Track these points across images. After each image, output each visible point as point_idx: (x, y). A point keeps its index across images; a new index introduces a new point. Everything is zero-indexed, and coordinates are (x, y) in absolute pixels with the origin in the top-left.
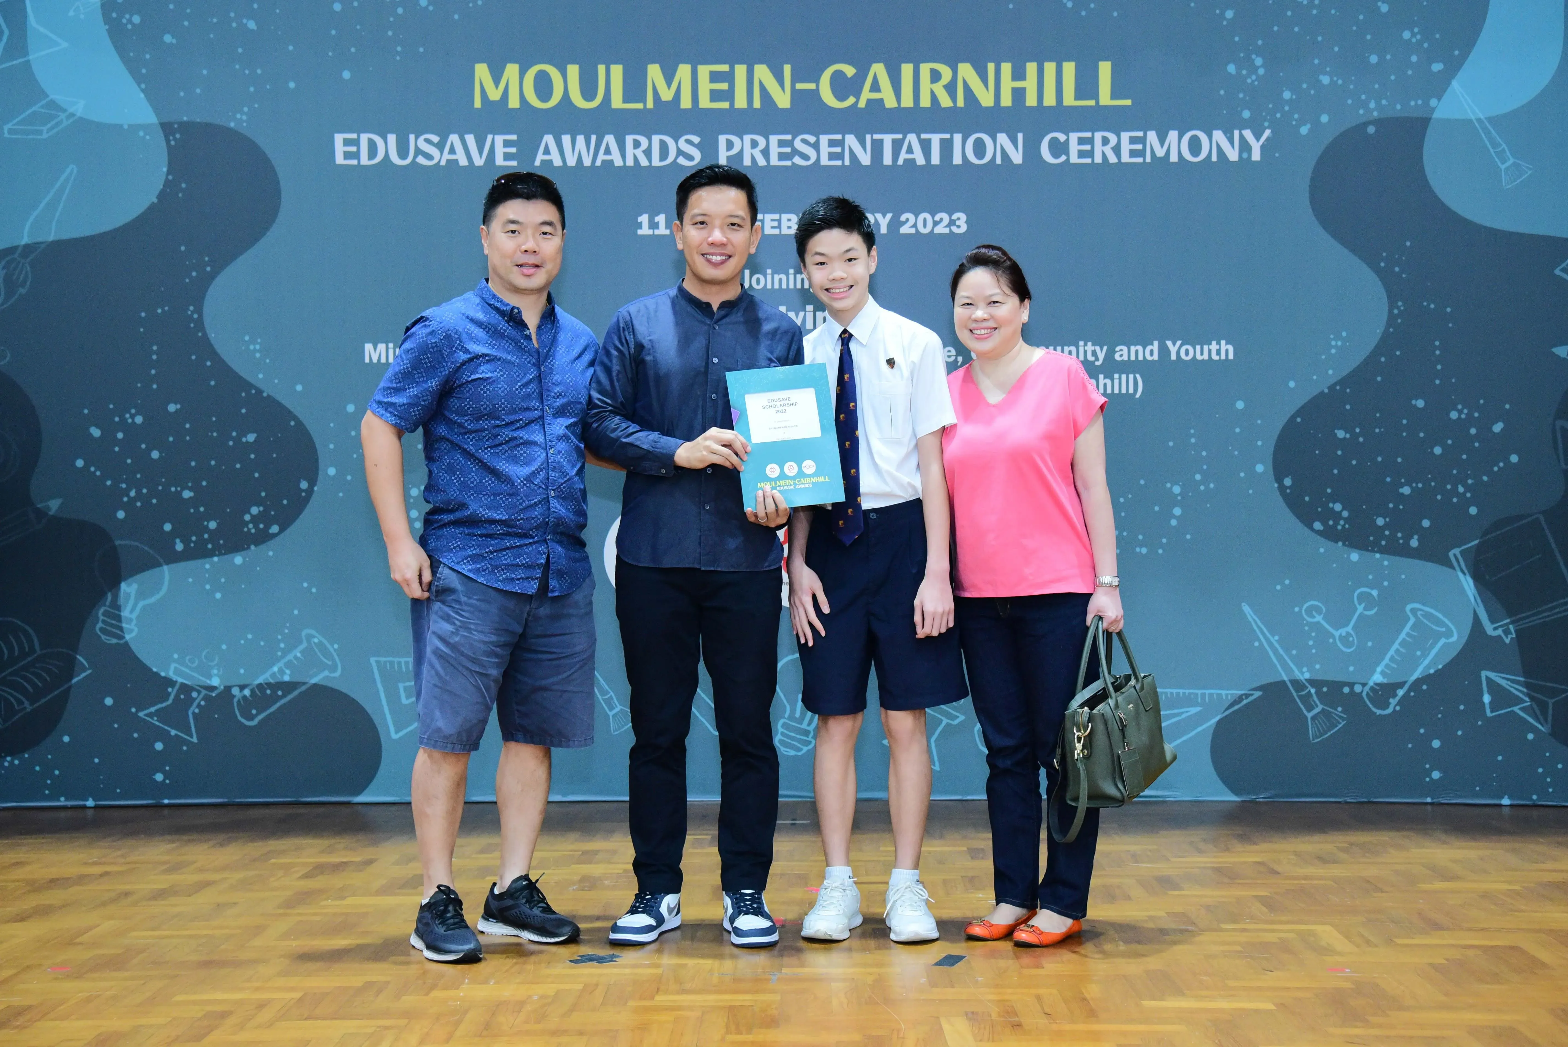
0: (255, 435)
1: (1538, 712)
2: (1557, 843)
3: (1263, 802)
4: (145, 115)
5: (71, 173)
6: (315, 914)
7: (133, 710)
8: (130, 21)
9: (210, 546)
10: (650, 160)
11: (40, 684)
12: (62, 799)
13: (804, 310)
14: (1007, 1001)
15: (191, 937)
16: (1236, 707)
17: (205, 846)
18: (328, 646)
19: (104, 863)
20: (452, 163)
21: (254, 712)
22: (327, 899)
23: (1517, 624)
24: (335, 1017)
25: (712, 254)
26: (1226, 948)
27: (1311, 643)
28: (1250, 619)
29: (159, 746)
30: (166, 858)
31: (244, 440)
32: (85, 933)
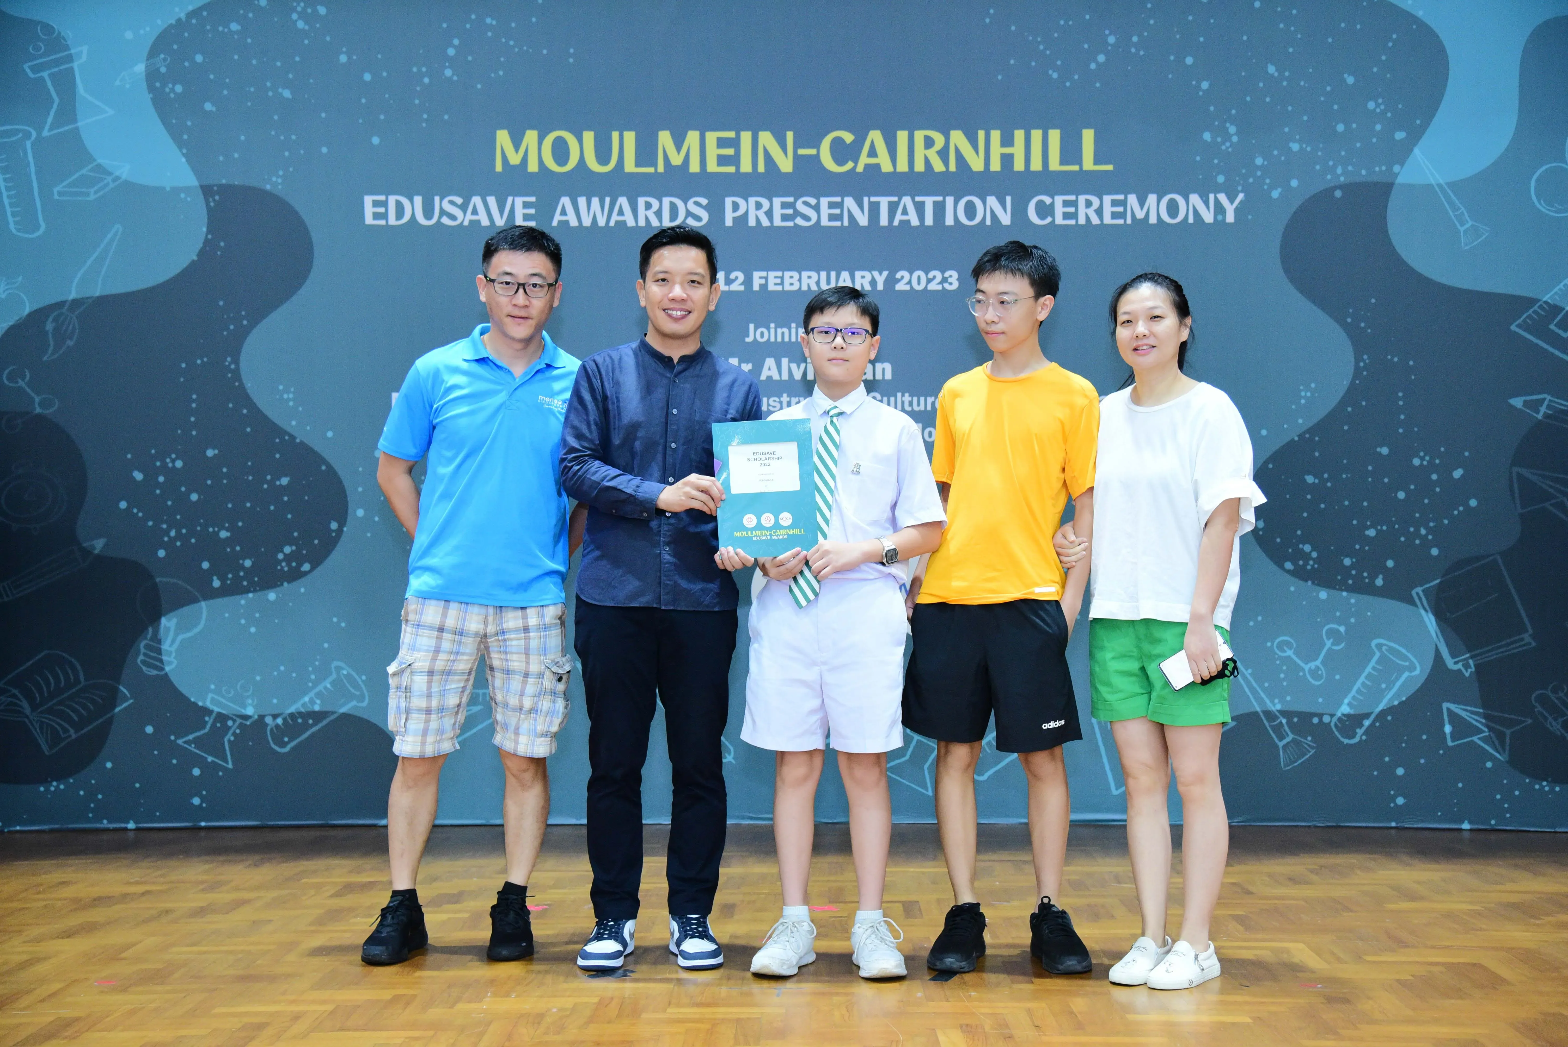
0: (288, 479)
1: (1496, 741)
2: (1516, 866)
3: (1240, 826)
4: (186, 178)
5: (117, 232)
6: (345, 931)
7: (173, 738)
8: (172, 90)
9: (245, 583)
10: (660, 220)
11: (84, 713)
12: (105, 822)
14: (999, 1014)
15: (231, 952)
17: (241, 866)
18: (356, 677)
19: (145, 883)
20: (475, 223)
21: (286, 739)
22: (355, 917)
23: (1477, 658)
24: (365, 1028)
25: (672, 309)
27: (1282, 676)
29: (196, 772)
30: (204, 877)
31: (278, 483)
32: (129, 948)
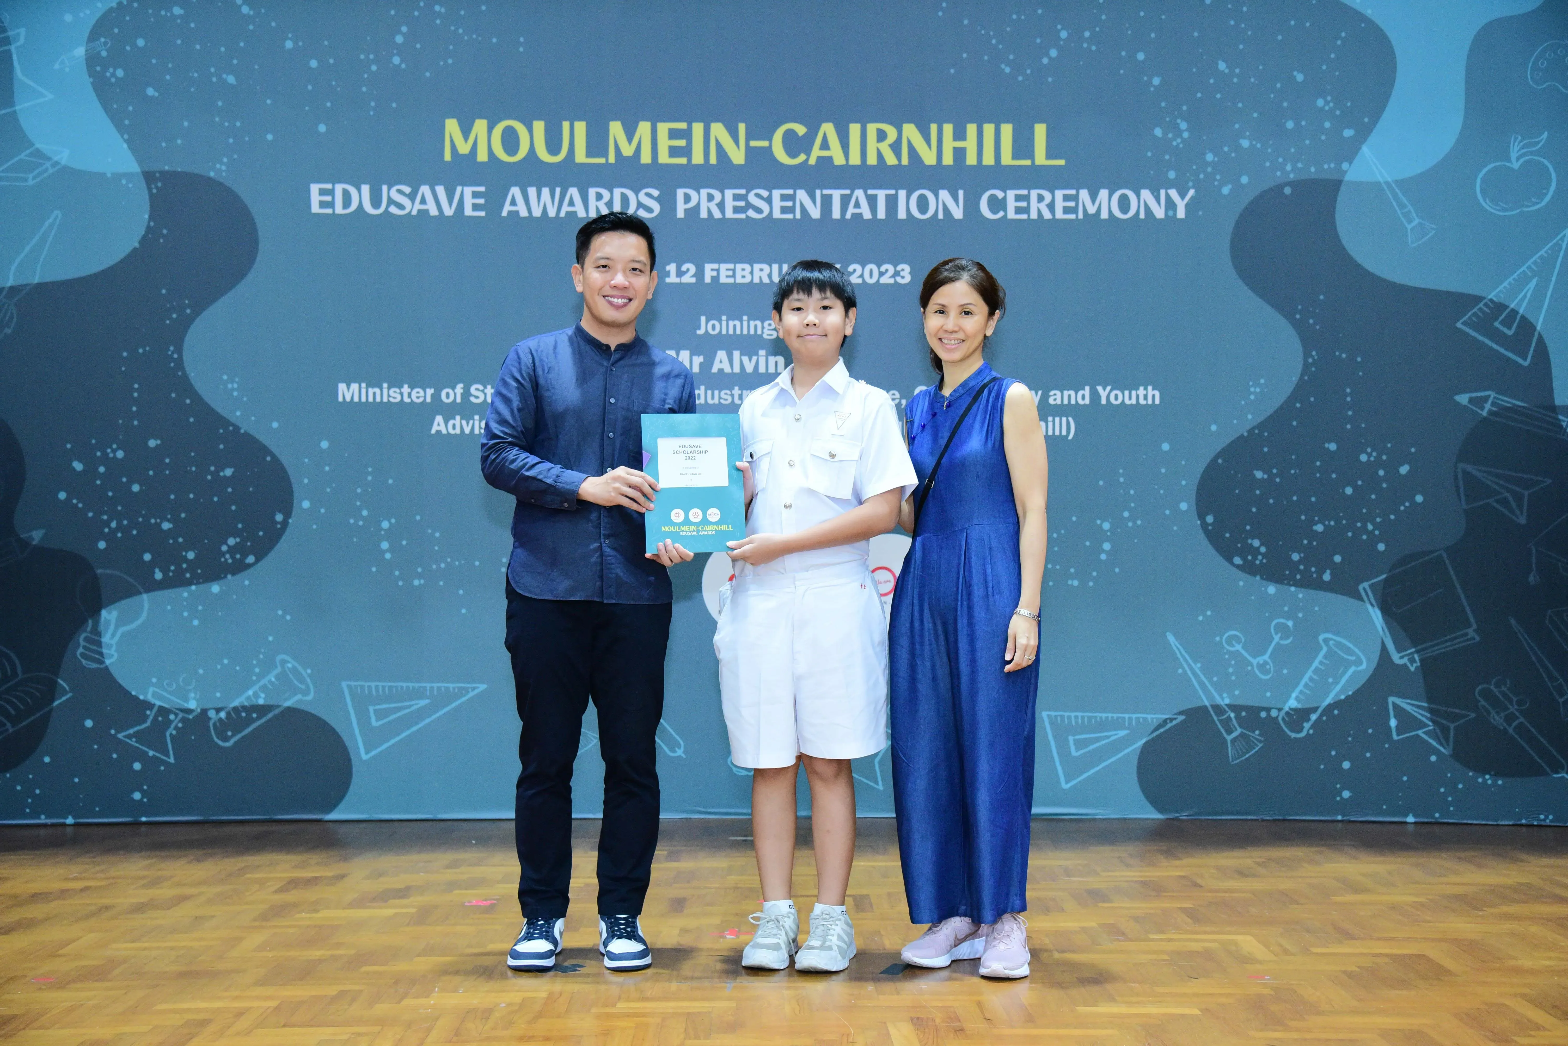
0: (233, 470)
1: (1439, 734)
2: (1459, 858)
3: (1188, 820)
4: (128, 164)
5: (55, 219)
6: (291, 927)
7: (113, 732)
8: (113, 75)
9: (188, 575)
11: (22, 707)
12: (43, 817)
13: (757, 354)
14: (950, 1007)
15: (173, 948)
16: (1162, 730)
17: (182, 862)
18: (302, 671)
19: (84, 879)
20: (423, 213)
21: (229, 733)
22: (301, 912)
23: (1422, 653)
24: (311, 1024)
25: (614, 297)
26: (1154, 957)
27: (1231, 670)
28: (1175, 648)
29: (137, 766)
30: (146, 873)
31: (222, 474)
32: (68, 945)
